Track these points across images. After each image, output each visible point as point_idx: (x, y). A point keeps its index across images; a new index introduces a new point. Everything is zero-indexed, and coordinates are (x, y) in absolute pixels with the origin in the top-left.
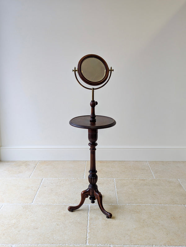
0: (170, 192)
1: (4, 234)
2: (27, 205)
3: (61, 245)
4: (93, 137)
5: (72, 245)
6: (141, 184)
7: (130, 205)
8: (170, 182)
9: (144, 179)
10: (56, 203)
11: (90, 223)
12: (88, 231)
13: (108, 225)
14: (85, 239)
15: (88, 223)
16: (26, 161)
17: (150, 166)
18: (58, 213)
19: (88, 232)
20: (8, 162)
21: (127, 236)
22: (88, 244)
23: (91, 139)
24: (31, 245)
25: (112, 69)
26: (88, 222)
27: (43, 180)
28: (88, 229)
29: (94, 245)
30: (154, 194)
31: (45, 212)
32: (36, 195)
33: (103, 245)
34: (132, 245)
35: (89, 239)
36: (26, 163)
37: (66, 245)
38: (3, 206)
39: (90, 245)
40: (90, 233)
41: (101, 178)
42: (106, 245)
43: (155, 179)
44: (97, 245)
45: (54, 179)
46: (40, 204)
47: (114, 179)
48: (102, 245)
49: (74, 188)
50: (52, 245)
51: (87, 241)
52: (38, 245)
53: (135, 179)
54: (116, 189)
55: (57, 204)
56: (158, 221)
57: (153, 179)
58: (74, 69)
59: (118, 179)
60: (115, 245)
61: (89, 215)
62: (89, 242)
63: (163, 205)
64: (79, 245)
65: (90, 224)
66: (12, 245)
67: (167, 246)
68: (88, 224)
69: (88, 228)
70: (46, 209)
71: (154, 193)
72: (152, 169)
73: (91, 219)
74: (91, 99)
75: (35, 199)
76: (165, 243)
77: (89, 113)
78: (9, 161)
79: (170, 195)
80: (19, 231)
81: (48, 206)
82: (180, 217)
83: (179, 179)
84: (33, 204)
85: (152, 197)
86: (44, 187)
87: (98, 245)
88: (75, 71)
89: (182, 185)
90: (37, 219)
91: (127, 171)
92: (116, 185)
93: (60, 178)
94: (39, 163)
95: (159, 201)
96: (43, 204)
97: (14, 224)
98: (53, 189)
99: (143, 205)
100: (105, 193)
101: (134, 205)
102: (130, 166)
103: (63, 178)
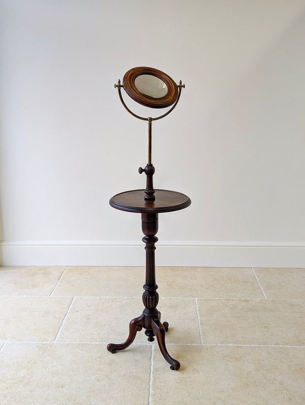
0: (293, 324)
2: (46, 344)
4: (150, 227)
6: (243, 308)
7: (223, 345)
8: (292, 305)
9: (248, 298)
10: (96, 341)
11: (154, 378)
12: (152, 392)
13: (186, 381)
15: (151, 377)
16: (45, 267)
17: (258, 277)
19: (150, 393)
20: (13, 267)
21: (220, 401)
23: (146, 230)
25: (182, 84)
26: (152, 375)
27: (74, 299)
28: (151, 389)
30: (265, 327)
31: (76, 356)
32: (61, 327)
36: (45, 271)
38: (4, 346)
40: (154, 395)
41: (173, 298)
43: (266, 300)
45: (92, 299)
46: (68, 342)
47: (196, 299)
53: (233, 300)
54: (199, 317)
55: (97, 343)
56: (273, 376)
57: (263, 300)
58: (117, 84)
59: (202, 300)
61: (152, 362)
63: (281, 346)
65: (155, 380)
68: (152, 379)
69: (151, 386)
70: (79, 351)
71: (266, 325)
72: (260, 281)
73: (156, 370)
75: (59, 334)
79: (293, 328)
80: (31, 391)
81: (82, 347)
84: (55, 341)
85: (263, 332)
86: (75, 312)
88: (119, 86)
90: (62, 370)
91: (217, 284)
92: (199, 310)
93: (102, 297)
94: (67, 269)
95: (274, 339)
96: (73, 343)
97: (23, 377)
98: (90, 317)
99: (247, 346)
100: (180, 324)
101: (231, 345)
102: (222, 277)
103: (108, 297)
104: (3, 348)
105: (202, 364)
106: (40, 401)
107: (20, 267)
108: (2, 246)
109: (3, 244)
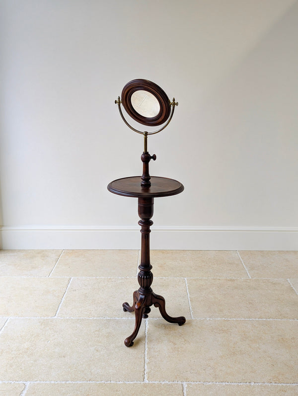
0: (275, 300)
1: (11, 366)
2: (47, 319)
3: (103, 382)
4: (146, 211)
5: (121, 382)
6: (229, 287)
7: (211, 319)
8: (274, 284)
9: (234, 278)
10: (94, 316)
11: (149, 348)
12: (147, 360)
13: (179, 351)
14: (142, 373)
15: (146, 348)
16: (43, 251)
17: (242, 259)
18: (97, 333)
21: (210, 367)
22: (146, 381)
23: (142, 214)
24: (56, 383)
25: (176, 102)
26: (146, 346)
27: (71, 280)
28: (146, 358)
29: (156, 382)
30: (250, 303)
31: (76, 330)
32: (61, 304)
33: (171, 383)
34: (218, 383)
35: (148, 373)
36: (43, 254)
37: (112, 382)
38: (8, 321)
39: (150, 382)
40: (149, 363)
41: (164, 278)
42: (176, 382)
43: (250, 279)
44: (161, 382)
45: (88, 279)
46: (68, 318)
47: (186, 279)
48: (169, 383)
49: (121, 293)
50: (89, 382)
51: (145, 376)
52: (67, 382)
53: (219, 279)
54: (189, 294)
55: (95, 318)
56: (257, 345)
57: (247, 279)
59: (191, 279)
60: (190, 383)
61: (146, 335)
62: (148, 377)
63: (264, 319)
64: (132, 383)
65: (150, 350)
66: (25, 382)
67: (274, 384)
68: (146, 350)
69: (146, 355)
70: (78, 325)
71: (250, 301)
72: (244, 263)
73: (150, 341)
74: (143, 150)
75: (59, 311)
76: (270, 380)
77: (140, 173)
78: (15, 250)
79: (276, 304)
80: (35, 361)
81: (80, 321)
82: (293, 338)
83: (288, 279)
84: (56, 317)
85: (247, 307)
86: (73, 291)
87: (164, 383)
88: (119, 103)
89: (294, 288)
90: (63, 342)
91: (205, 265)
92: (189, 289)
93: (98, 277)
94: (64, 252)
95: (258, 313)
96: (73, 318)
97: (27, 349)
98: (87, 295)
99: (233, 320)
100: (171, 301)
101: (219, 319)
102: (209, 259)
103: (103, 278)
104: (7, 323)
105: (193, 335)
106: (44, 369)
107: (19, 251)
108: (1, 230)
109: (3, 229)
